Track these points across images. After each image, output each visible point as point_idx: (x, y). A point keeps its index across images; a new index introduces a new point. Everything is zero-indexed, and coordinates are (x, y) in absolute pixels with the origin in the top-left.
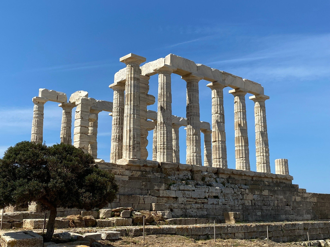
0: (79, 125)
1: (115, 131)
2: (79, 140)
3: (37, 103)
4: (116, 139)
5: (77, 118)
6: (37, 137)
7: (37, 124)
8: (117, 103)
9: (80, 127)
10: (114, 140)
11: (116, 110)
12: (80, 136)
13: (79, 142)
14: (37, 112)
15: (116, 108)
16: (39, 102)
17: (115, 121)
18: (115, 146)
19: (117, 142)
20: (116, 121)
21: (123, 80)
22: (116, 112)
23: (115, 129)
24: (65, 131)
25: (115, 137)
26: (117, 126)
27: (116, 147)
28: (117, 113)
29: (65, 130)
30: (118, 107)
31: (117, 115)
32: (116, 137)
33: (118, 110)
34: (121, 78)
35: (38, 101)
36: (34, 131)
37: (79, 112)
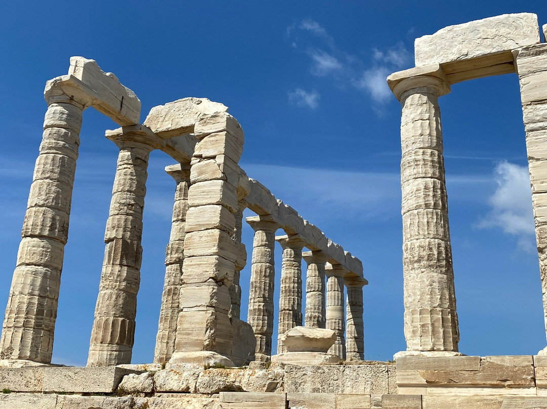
0: (215, 201)
1: (432, 228)
2: (215, 249)
3: (64, 98)
4: (438, 260)
5: (203, 177)
6: (53, 219)
7: (61, 173)
8: (430, 135)
9: (219, 208)
10: (432, 263)
11: (428, 158)
12: (221, 239)
13: (213, 260)
14: (64, 130)
15: (429, 151)
16: (72, 98)
17: (426, 196)
18: (436, 285)
19: (444, 270)
20: (431, 194)
21: (469, 57)
22: (430, 164)
23: (432, 225)
24: (131, 217)
25: (436, 253)
26: (437, 214)
27: (441, 289)
28: (433, 166)
29: (127, 214)
30: (433, 148)
31: (434, 173)
32: (439, 253)
33: (436, 159)
34: (455, 50)
35: (70, 92)
36: (44, 197)
37: (214, 157)
